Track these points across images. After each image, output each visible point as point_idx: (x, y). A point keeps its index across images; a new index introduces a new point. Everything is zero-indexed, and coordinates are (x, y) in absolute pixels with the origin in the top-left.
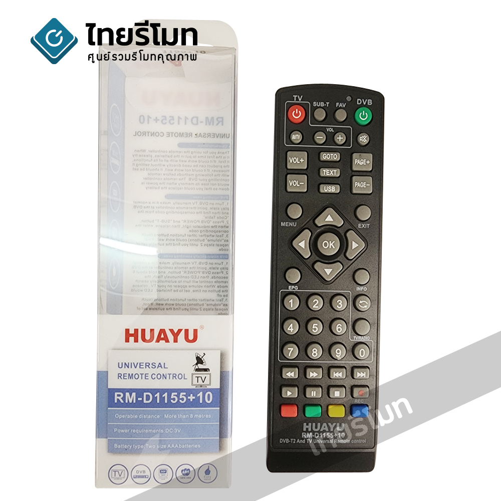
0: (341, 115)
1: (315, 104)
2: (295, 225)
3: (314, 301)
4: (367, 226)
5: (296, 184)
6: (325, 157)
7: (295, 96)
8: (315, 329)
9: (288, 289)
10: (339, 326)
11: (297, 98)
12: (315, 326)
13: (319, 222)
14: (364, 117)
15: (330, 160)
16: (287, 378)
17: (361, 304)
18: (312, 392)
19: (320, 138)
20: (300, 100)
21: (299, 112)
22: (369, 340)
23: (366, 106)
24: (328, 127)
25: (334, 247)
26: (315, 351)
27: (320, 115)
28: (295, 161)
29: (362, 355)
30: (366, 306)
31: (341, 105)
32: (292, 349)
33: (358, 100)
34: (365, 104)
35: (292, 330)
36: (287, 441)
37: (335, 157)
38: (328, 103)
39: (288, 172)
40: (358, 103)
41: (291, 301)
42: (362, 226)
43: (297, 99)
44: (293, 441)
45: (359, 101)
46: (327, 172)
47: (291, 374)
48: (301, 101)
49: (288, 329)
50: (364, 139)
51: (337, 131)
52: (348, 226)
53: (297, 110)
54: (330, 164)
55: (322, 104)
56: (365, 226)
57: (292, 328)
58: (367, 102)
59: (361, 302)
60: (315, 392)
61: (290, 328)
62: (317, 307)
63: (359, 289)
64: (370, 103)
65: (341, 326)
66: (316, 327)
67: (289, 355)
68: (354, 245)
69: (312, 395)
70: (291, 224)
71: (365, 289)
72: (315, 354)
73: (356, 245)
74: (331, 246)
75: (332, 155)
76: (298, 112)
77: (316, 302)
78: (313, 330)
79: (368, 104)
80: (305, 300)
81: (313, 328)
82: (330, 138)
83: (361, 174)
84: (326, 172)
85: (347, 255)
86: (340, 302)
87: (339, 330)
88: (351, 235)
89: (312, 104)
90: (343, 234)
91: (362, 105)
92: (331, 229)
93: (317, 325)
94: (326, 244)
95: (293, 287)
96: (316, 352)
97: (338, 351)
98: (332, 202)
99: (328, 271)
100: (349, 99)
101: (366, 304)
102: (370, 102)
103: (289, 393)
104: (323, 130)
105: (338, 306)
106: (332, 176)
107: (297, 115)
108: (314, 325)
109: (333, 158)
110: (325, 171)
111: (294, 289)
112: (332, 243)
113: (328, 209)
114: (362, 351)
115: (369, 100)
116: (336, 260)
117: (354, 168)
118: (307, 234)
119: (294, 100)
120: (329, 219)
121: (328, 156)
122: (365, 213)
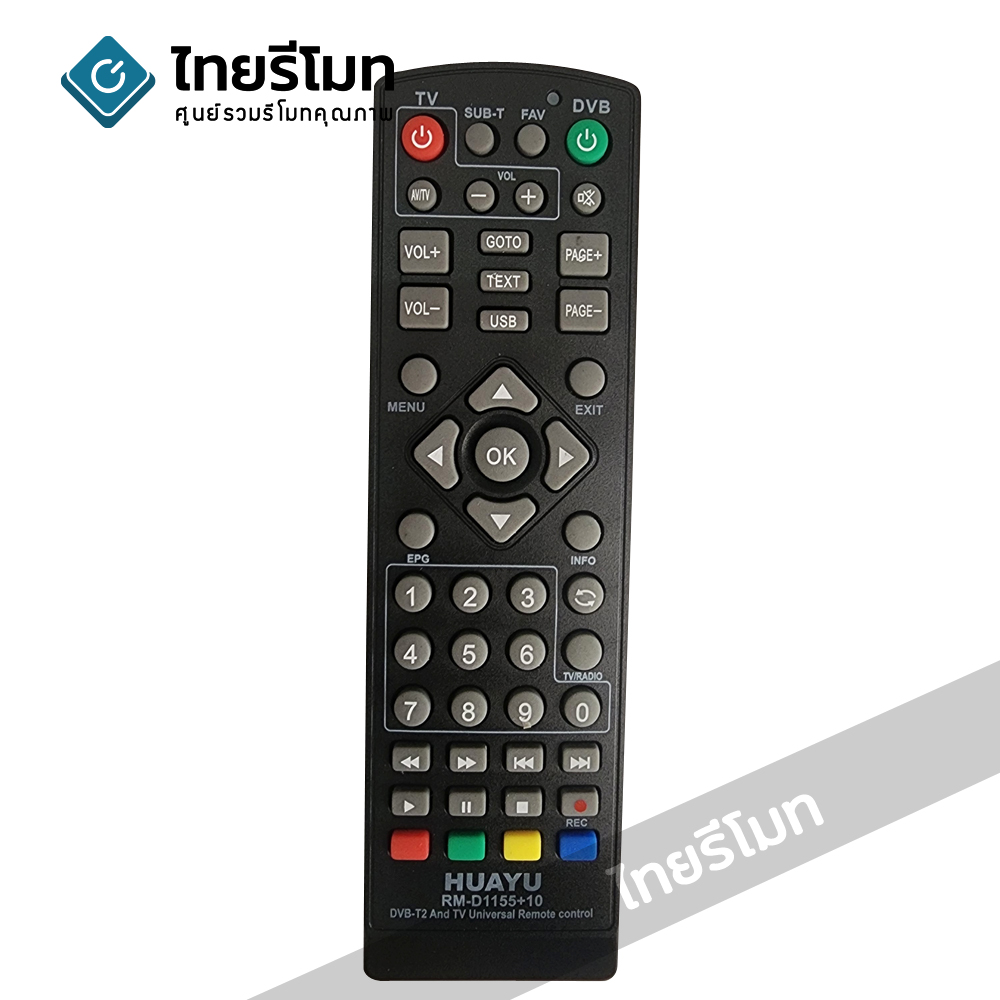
0: (533, 141)
1: (469, 112)
2: (421, 408)
3: (466, 592)
4: (597, 409)
5: (423, 310)
6: (492, 242)
7: (420, 94)
8: (469, 657)
9: (406, 562)
10: (527, 650)
11: (425, 98)
12: (468, 649)
13: (480, 401)
14: (588, 143)
15: (506, 250)
16: (402, 770)
17: (579, 598)
18: (464, 803)
19: (482, 197)
20: (432, 103)
21: (429, 132)
22: (599, 681)
23: (596, 116)
24: (501, 170)
25: (514, 463)
26: (469, 707)
27: (482, 140)
28: (418, 254)
29: (582, 717)
30: (591, 603)
31: (532, 115)
32: (415, 704)
33: (575, 101)
34: (591, 111)
35: (413, 658)
36: (407, 913)
37: (518, 243)
38: (500, 110)
39: (404, 279)
40: (575, 110)
41: (412, 590)
42: (585, 409)
43: (426, 102)
44: (421, 913)
45: (578, 105)
46: (497, 281)
47: (412, 762)
48: (435, 105)
49: (405, 657)
50: (588, 199)
51: (523, 179)
52: (549, 410)
53: (422, 127)
54: (505, 261)
55: (486, 113)
56: (591, 410)
57: (414, 654)
58: (598, 104)
59: (579, 593)
60: (469, 803)
61: (410, 655)
62: (475, 605)
63: (576, 560)
64: (604, 109)
65: (531, 649)
66: (470, 652)
67: (408, 719)
68: (564, 457)
69: (463, 811)
70: (412, 407)
71: (592, 560)
72: (469, 716)
73: (567, 457)
74: (508, 459)
75: (509, 237)
76: (425, 132)
77: (471, 593)
78: (464, 659)
79: (601, 111)
80: (445, 586)
81: (465, 654)
82: (506, 197)
83: (583, 283)
84: (494, 281)
85: (547, 479)
86: (528, 593)
87: (527, 658)
88: (557, 432)
89: (461, 113)
90: (538, 431)
91: (585, 115)
92: (505, 418)
93: (473, 646)
94: (494, 456)
95: (418, 557)
96: (470, 711)
97: (525, 709)
98: (509, 354)
99: (500, 520)
100: (553, 98)
101: (592, 598)
102: (605, 107)
103: (408, 807)
104: (490, 179)
105: (523, 603)
106: (508, 289)
107: (424, 140)
108: (467, 647)
109: (506, 240)
110: (491, 277)
111: (420, 562)
112: (508, 452)
113: (498, 371)
114: (583, 708)
115: (601, 102)
116: (522, 492)
117: (565, 272)
118: (450, 430)
119: (417, 105)
120: (502, 394)
121: (500, 243)
122: (590, 380)
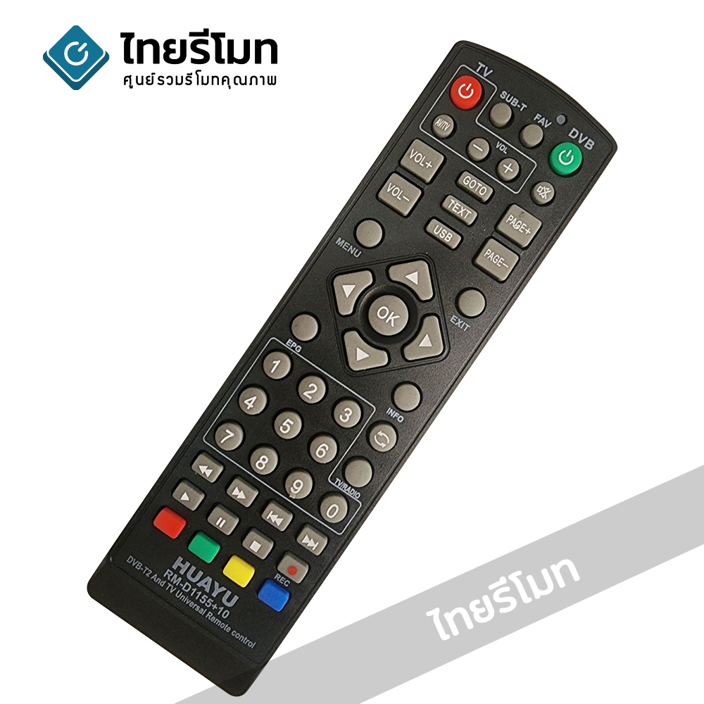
0: (533, 136)
1: (504, 95)
2: (357, 254)
3: (310, 386)
4: (465, 326)
5: (400, 195)
6: (468, 181)
7: (482, 65)
8: (285, 428)
9: (285, 344)
10: (324, 448)
11: (483, 69)
12: (288, 423)
13: (396, 273)
14: (567, 159)
15: (473, 191)
16: (197, 471)
17: (378, 436)
18: (221, 519)
19: (479, 149)
20: (485, 75)
21: (472, 90)
22: (356, 499)
23: (581, 146)
24: (501, 142)
25: (392, 325)
26: (264, 460)
27: (502, 115)
28: (417, 159)
29: (331, 514)
30: (383, 445)
31: (542, 121)
32: (232, 435)
33: (574, 129)
34: (580, 142)
35: (250, 406)
36: (139, 566)
37: (484, 192)
38: (524, 106)
39: (399, 170)
40: (570, 135)
41: (277, 363)
42: (457, 321)
43: (481, 72)
44: (147, 571)
45: (574, 133)
46: (455, 207)
47: (207, 470)
48: (486, 78)
49: (246, 402)
50: (544, 192)
51: (511, 155)
52: (436, 305)
53: (470, 85)
54: (469, 198)
55: (515, 102)
56: (461, 324)
57: (254, 402)
58: (586, 141)
59: (380, 433)
60: (224, 521)
61: (250, 402)
62: (310, 398)
63: (390, 411)
64: (589, 146)
65: (327, 449)
66: (288, 426)
67: (222, 442)
68: (425, 342)
69: (217, 524)
70: (352, 250)
71: (400, 419)
72: (261, 465)
73: (427, 343)
74: (390, 320)
75: (480, 185)
76: (470, 90)
77: (313, 388)
78: (281, 428)
79: (585, 146)
80: (299, 374)
81: (284, 424)
82: (493, 161)
83: (506, 242)
84: (453, 205)
85: (407, 349)
86: (348, 412)
87: (321, 453)
88: (432, 323)
89: (499, 92)
90: (420, 317)
91: (575, 141)
92: (405, 293)
93: (292, 423)
94: (383, 312)
95: (294, 344)
96: (264, 463)
97: (298, 485)
98: (433, 255)
99: (361, 355)
100: (561, 119)
101: (386, 442)
102: (590, 145)
103: (185, 497)
104: (492, 142)
105: (341, 416)
106: (459, 216)
107: (466, 92)
108: (288, 420)
109: (477, 185)
110: (453, 202)
111: (293, 348)
112: (393, 316)
113: (421, 262)
114: (335, 508)
115: (590, 140)
116: (385, 346)
117: (501, 227)
118: (366, 278)
119: (476, 71)
120: (413, 278)
121: (473, 184)
122: (474, 304)
